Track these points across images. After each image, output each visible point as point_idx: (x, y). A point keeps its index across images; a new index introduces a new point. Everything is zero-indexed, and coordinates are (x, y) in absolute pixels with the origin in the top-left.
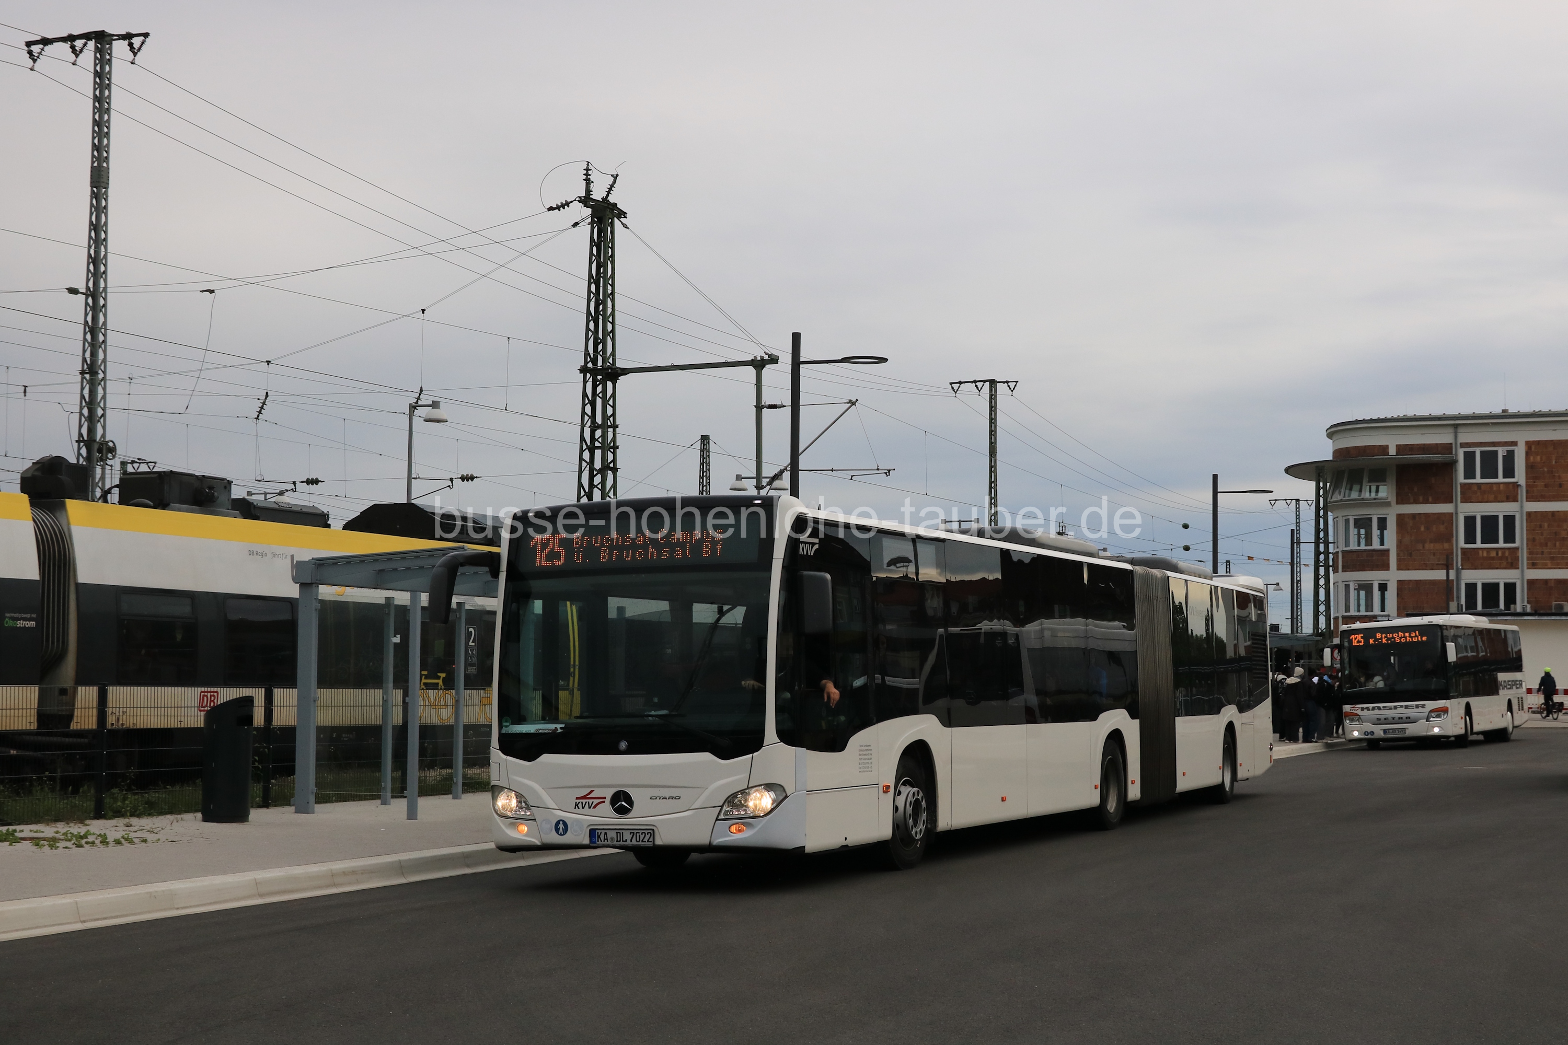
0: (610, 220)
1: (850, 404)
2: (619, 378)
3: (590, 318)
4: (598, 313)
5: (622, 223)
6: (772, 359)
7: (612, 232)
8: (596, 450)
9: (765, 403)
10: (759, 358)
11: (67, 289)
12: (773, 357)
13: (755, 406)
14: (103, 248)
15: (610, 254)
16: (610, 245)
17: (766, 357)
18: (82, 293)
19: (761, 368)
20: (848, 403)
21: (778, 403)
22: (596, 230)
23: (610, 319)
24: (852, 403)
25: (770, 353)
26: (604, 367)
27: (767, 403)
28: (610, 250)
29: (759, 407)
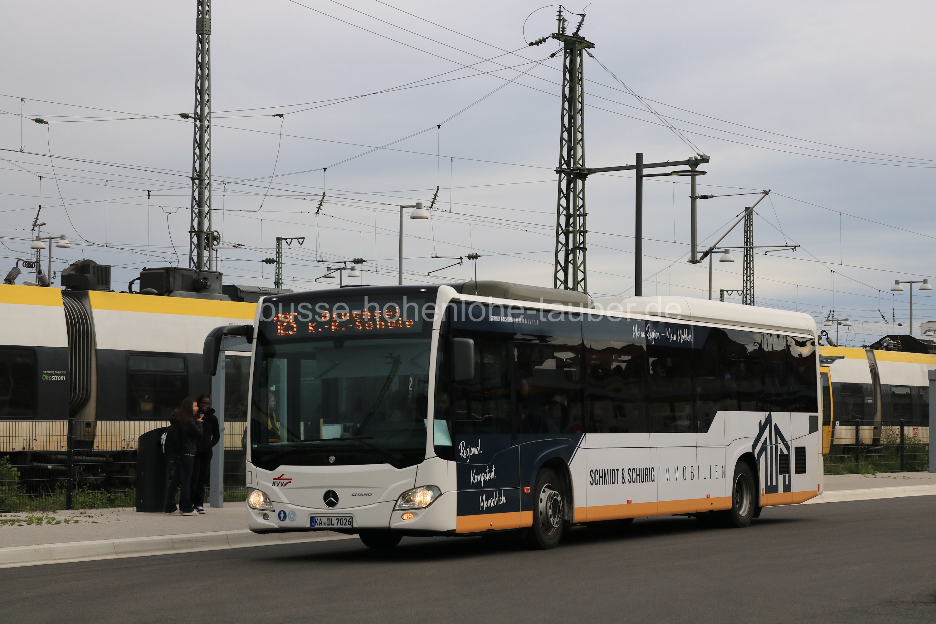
0: (579, 52)
1: (764, 194)
2: (588, 176)
3: (564, 129)
4: (571, 125)
5: (588, 54)
6: (704, 159)
7: (581, 61)
8: (570, 234)
9: (698, 195)
10: (693, 159)
11: (180, 114)
12: (703, 158)
13: (691, 197)
14: (207, 82)
15: (580, 78)
16: (580, 71)
17: (699, 158)
18: (192, 117)
19: (695, 166)
20: (763, 193)
21: (708, 194)
22: (568, 60)
23: (580, 130)
24: (766, 193)
25: (702, 154)
26: (574, 168)
27: (700, 194)
28: (580, 75)
29: (694, 198)
